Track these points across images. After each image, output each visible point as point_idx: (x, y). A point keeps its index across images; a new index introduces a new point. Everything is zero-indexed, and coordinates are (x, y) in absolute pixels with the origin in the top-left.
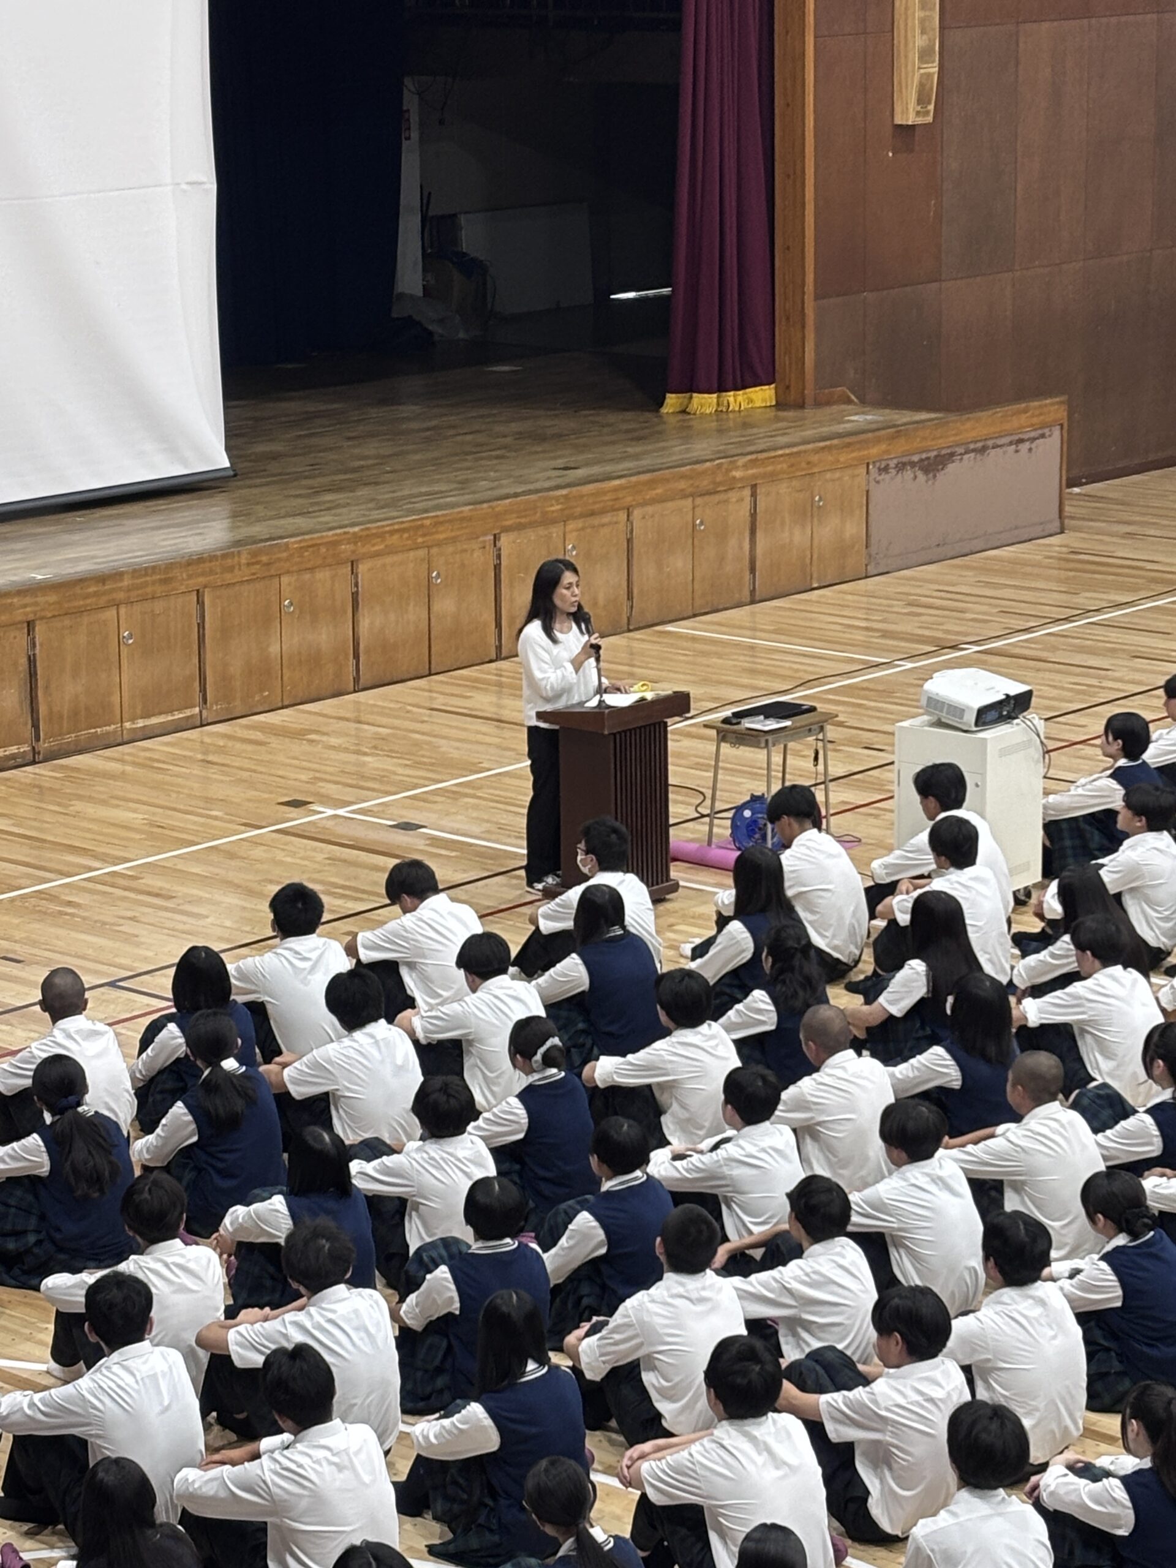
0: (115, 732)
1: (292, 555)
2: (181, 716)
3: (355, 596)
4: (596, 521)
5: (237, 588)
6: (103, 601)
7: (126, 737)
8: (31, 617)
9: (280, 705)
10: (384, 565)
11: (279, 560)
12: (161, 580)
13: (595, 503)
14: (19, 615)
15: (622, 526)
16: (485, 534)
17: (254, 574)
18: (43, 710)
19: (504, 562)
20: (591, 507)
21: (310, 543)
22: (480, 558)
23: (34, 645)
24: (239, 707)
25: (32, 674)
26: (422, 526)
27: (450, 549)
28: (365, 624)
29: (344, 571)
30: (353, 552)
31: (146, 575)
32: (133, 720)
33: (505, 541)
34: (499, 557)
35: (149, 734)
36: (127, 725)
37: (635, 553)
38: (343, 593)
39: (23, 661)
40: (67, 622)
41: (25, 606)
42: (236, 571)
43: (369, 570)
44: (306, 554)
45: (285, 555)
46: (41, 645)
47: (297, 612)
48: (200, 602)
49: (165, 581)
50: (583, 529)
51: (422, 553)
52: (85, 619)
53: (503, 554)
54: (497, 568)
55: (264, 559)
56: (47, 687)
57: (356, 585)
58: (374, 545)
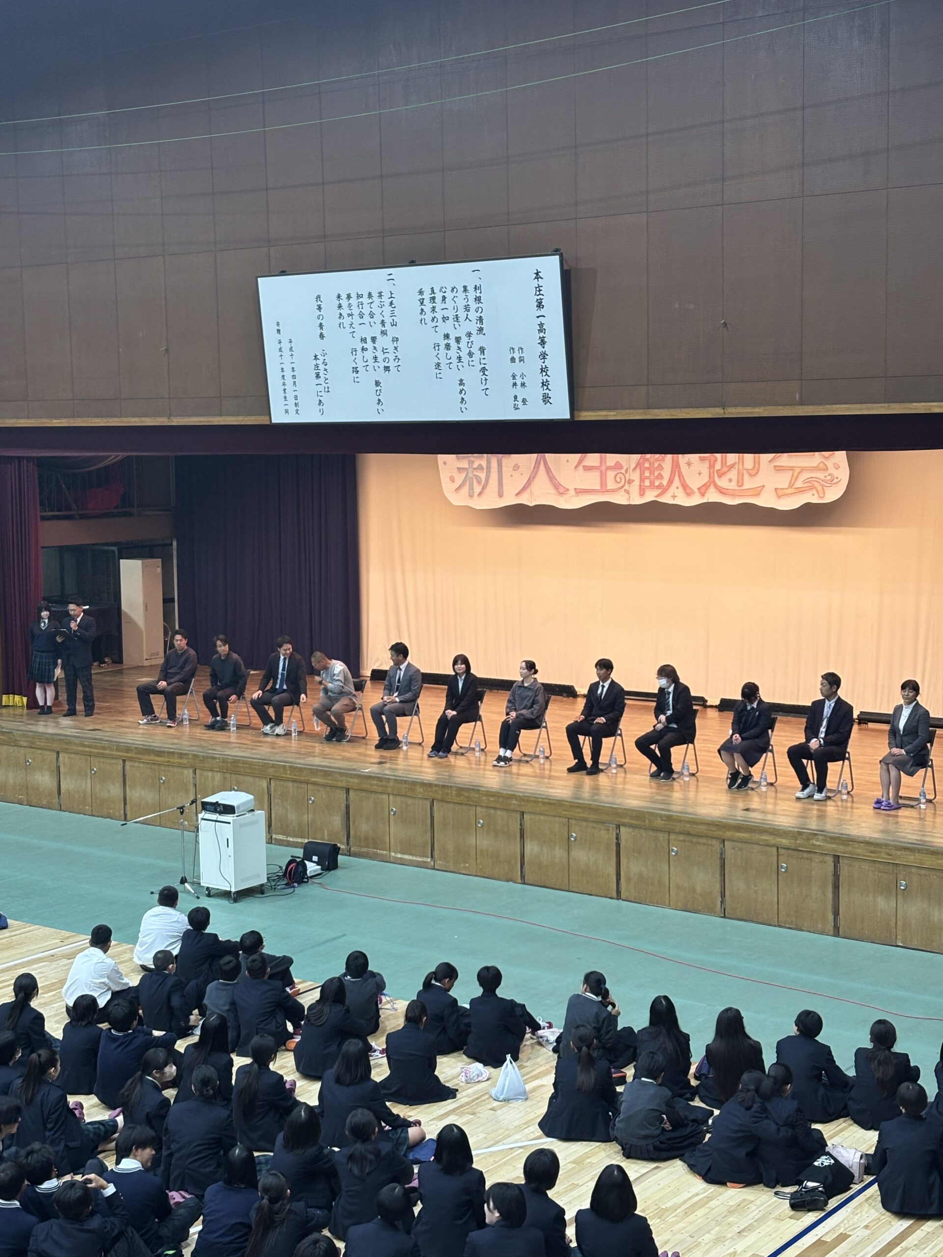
0: (386, 855)
2: (421, 859)
3: (522, 832)
4: (695, 840)
5: (452, 805)
6: (380, 789)
7: (392, 860)
8: (347, 787)
9: (475, 874)
12: (409, 788)
18: (352, 832)
19: (623, 843)
22: (605, 835)
23: (349, 800)
24: (451, 867)
25: (348, 813)
31: (401, 783)
32: (396, 853)
33: (623, 830)
34: (619, 839)
35: (402, 862)
36: (393, 854)
39: (343, 806)
40: (364, 794)
43: (531, 820)
46: (352, 801)
47: (486, 828)
48: (432, 806)
49: (411, 789)
53: (623, 838)
54: (618, 845)
56: (354, 822)
57: (523, 825)
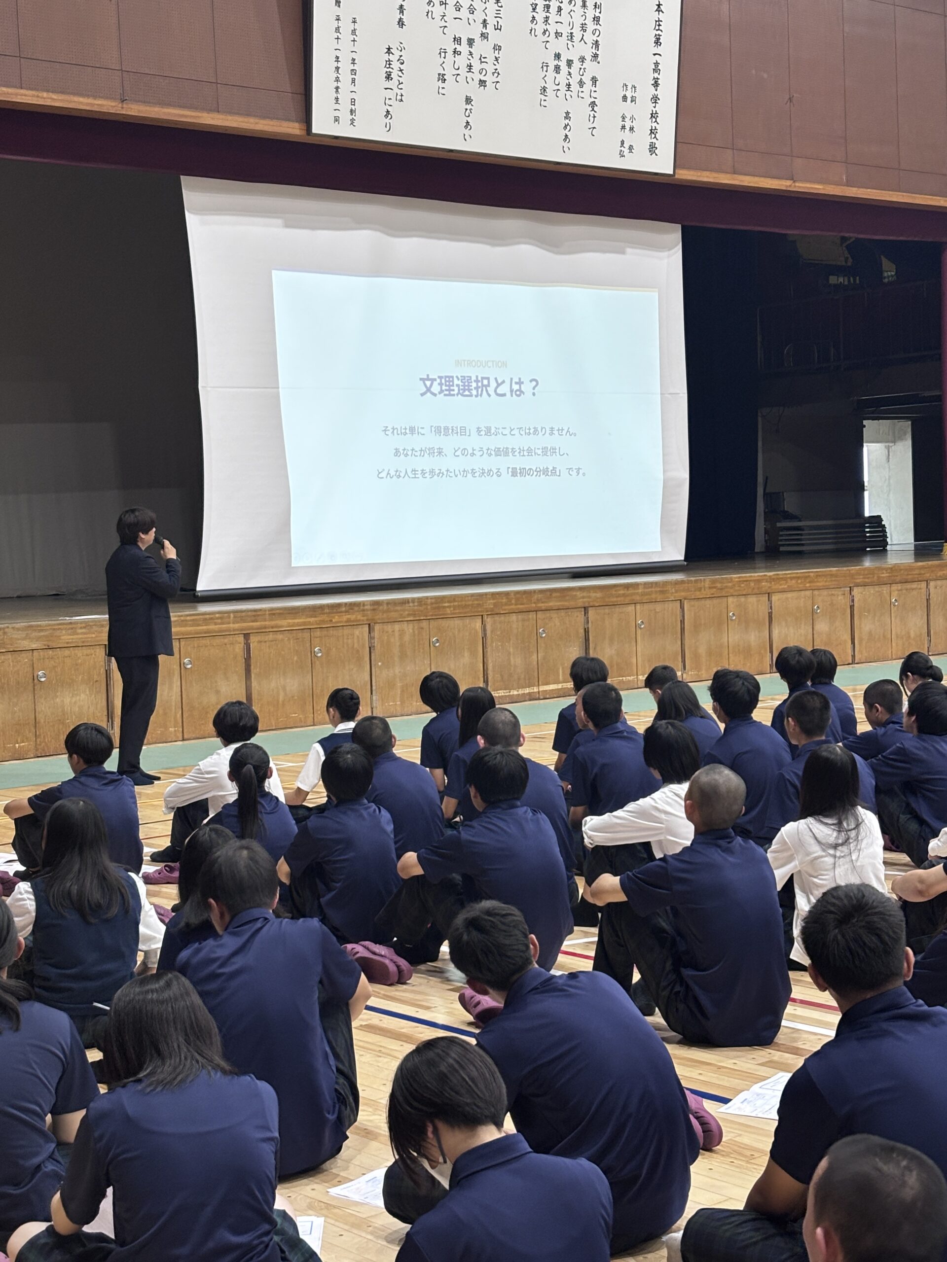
1: (734, 585)
3: (770, 615)
4: (908, 586)
5: (703, 602)
6: (627, 600)
8: (587, 605)
10: (787, 598)
11: (726, 587)
12: (660, 591)
13: (908, 575)
14: (580, 603)
15: (924, 590)
16: (846, 587)
17: (713, 594)
19: (856, 605)
20: (905, 577)
21: (745, 579)
22: (842, 600)
23: (588, 622)
25: (587, 640)
26: (809, 576)
27: (825, 592)
28: (776, 633)
29: (764, 598)
30: (770, 587)
31: (652, 587)
33: (856, 591)
34: (853, 601)
37: (932, 608)
38: (764, 610)
39: (582, 631)
40: (607, 610)
41: (583, 597)
42: (703, 590)
43: (778, 600)
44: (742, 585)
45: (730, 584)
46: (592, 622)
47: (737, 620)
48: (682, 607)
49: (662, 592)
50: (901, 590)
51: (808, 593)
52: (617, 610)
53: (856, 600)
54: (852, 607)
55: (719, 585)
57: (771, 608)
58: (781, 585)
